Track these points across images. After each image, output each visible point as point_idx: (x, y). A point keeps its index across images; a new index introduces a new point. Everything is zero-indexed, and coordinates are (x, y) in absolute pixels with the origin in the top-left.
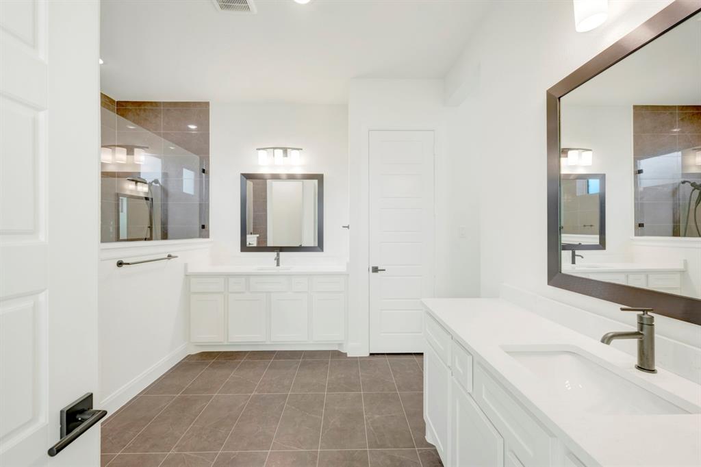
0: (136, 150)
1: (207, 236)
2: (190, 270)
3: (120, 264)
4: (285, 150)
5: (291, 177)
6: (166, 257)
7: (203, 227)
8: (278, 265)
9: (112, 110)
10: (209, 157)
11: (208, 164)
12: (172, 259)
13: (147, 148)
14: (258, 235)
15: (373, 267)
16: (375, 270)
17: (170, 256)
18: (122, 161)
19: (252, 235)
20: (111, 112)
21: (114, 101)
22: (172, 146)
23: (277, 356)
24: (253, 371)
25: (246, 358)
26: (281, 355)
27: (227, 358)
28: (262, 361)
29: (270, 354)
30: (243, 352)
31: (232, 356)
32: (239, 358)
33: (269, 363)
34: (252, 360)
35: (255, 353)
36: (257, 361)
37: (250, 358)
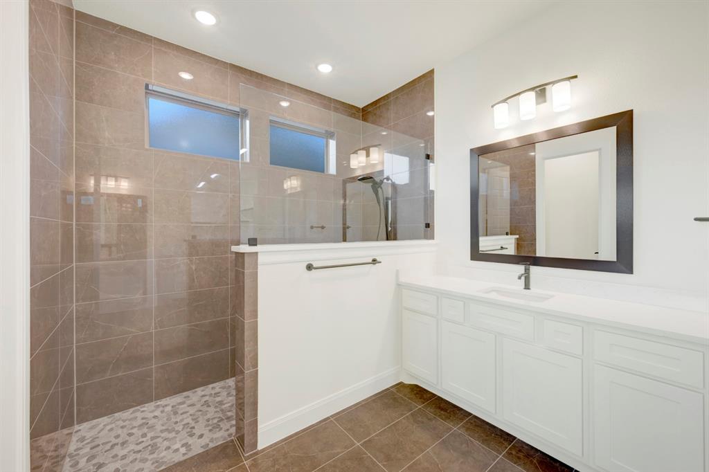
0: (371, 149)
1: (432, 237)
2: (403, 280)
3: (310, 267)
4: (541, 92)
6: (371, 261)
7: (428, 226)
8: (527, 287)
9: (358, 118)
10: (434, 138)
11: (432, 148)
12: (377, 264)
13: (380, 145)
14: (517, 236)
17: (374, 261)
18: (363, 163)
19: (509, 236)
20: (357, 120)
21: (359, 109)
22: (384, 131)
23: (514, 452)
24: (462, 463)
25: (463, 426)
26: (521, 455)
27: (438, 410)
28: (483, 448)
29: (502, 440)
30: (462, 412)
31: (446, 411)
32: (452, 421)
33: (494, 460)
34: (469, 435)
35: (480, 423)
36: (476, 443)
37: (467, 429)
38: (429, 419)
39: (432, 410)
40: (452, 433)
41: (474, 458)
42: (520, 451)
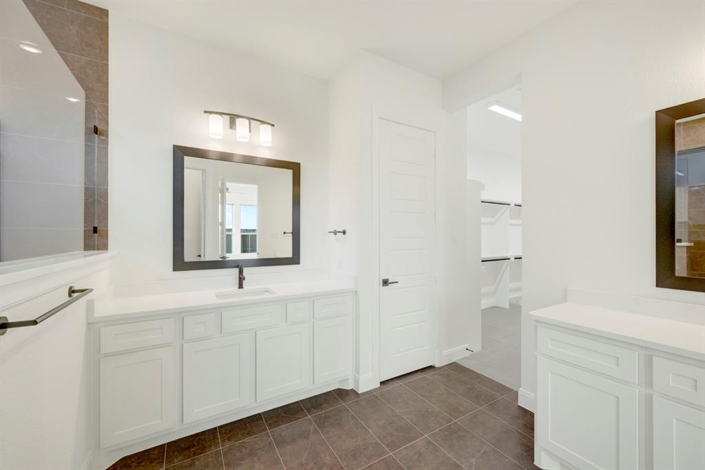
1: (104, 247)
4: (233, 118)
5: (249, 160)
7: (95, 230)
8: (241, 286)
15: (383, 280)
16: (385, 282)
23: (270, 422)
24: (258, 460)
25: (223, 441)
26: (274, 419)
27: (186, 452)
28: (255, 438)
29: (256, 422)
30: (207, 433)
31: (193, 446)
32: (210, 446)
33: (269, 437)
34: (236, 441)
35: (228, 427)
36: (246, 440)
37: (229, 439)
38: (190, 466)
39: (180, 458)
40: (224, 454)
41: (260, 449)
42: (271, 418)
